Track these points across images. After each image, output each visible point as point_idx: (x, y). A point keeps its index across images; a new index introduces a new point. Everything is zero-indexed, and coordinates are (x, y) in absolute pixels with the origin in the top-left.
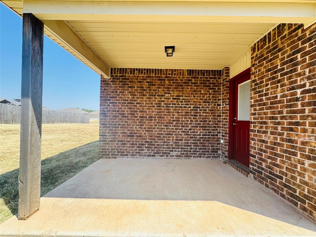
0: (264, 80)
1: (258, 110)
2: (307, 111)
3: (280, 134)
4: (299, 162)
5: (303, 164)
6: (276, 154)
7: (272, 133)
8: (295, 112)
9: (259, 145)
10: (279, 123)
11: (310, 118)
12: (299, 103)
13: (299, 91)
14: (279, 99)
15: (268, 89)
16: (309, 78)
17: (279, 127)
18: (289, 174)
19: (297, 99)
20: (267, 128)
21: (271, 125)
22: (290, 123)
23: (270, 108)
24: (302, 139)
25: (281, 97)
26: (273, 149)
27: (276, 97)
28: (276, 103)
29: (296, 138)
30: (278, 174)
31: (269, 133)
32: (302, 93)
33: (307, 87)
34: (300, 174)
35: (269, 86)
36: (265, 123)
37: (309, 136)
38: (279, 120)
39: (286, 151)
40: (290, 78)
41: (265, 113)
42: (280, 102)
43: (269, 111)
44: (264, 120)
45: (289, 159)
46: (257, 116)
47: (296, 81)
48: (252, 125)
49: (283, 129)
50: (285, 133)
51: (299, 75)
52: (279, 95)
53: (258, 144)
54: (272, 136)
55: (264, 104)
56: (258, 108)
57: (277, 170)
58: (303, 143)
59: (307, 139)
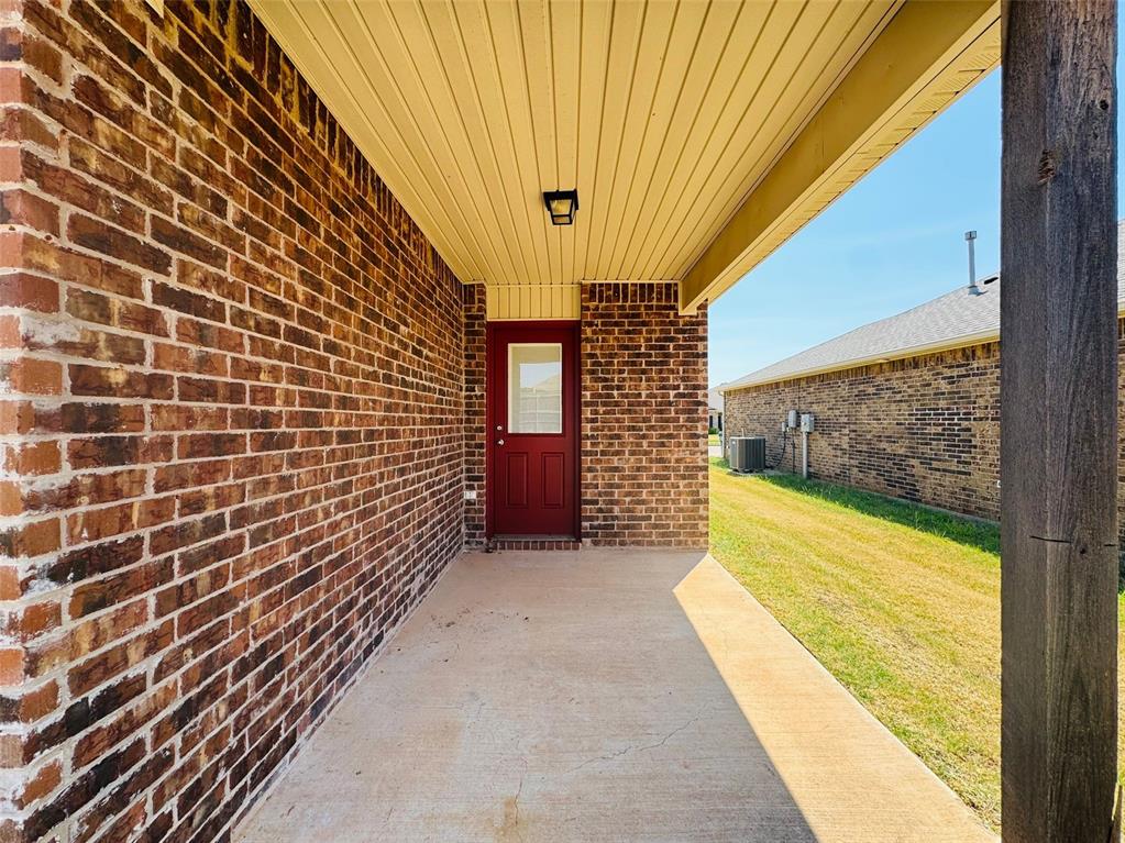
0: (616, 361)
1: (601, 412)
2: (681, 420)
3: (646, 453)
4: (673, 485)
5: (678, 487)
6: (639, 486)
7: (632, 453)
8: (667, 420)
9: (606, 478)
10: (644, 437)
11: (684, 429)
12: (673, 408)
13: (672, 393)
14: (643, 399)
15: (624, 380)
16: (683, 379)
17: (645, 443)
18: (660, 507)
19: (670, 404)
20: (621, 445)
21: (631, 440)
22: (662, 436)
23: (629, 411)
24: (676, 456)
25: (647, 396)
26: (635, 478)
27: (639, 395)
28: (639, 404)
29: (669, 455)
30: (644, 514)
31: (627, 452)
32: (675, 396)
33: (681, 391)
34: (674, 501)
35: (625, 375)
36: (618, 437)
37: (684, 451)
38: (644, 432)
39: (655, 477)
40: (661, 371)
41: (618, 420)
42: (645, 404)
43: (626, 416)
44: (616, 432)
45: (661, 486)
46: (599, 424)
47: (668, 379)
48: (589, 442)
49: (651, 444)
50: (654, 450)
51: (672, 371)
52: (644, 393)
53: (603, 477)
54: (632, 458)
55: (617, 404)
56: (601, 409)
57: (641, 510)
58: (678, 461)
59: (681, 455)
